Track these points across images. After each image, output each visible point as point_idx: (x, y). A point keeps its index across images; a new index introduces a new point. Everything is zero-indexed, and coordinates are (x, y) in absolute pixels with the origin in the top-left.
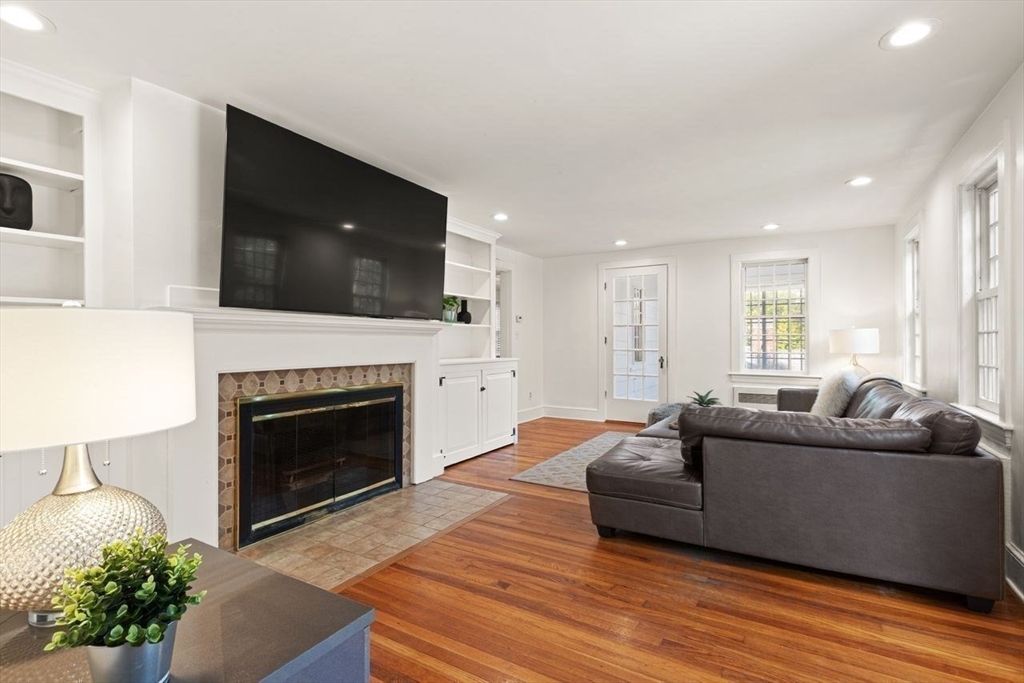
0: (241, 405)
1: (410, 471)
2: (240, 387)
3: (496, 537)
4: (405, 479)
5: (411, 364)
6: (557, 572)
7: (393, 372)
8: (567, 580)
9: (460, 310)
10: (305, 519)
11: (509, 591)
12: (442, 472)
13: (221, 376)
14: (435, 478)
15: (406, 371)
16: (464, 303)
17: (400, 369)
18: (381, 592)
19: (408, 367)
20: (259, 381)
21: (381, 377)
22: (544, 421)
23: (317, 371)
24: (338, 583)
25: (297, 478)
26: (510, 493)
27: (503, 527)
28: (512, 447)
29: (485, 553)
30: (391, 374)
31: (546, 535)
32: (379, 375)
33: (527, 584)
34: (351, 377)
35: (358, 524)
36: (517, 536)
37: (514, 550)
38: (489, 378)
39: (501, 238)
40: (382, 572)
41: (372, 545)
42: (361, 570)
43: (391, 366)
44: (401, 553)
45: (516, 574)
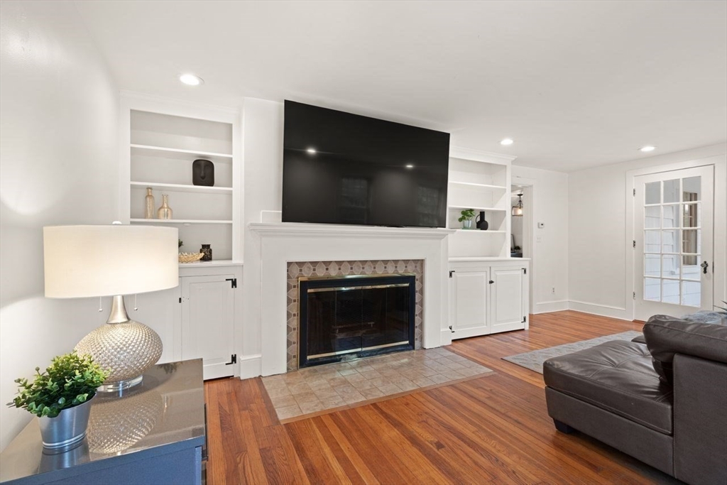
0: (301, 282)
1: (422, 338)
2: (301, 270)
3: (460, 404)
4: (417, 344)
5: (423, 260)
6: (493, 450)
7: (408, 265)
8: (497, 461)
9: (479, 219)
10: (341, 359)
11: (440, 452)
12: (450, 343)
13: (289, 264)
14: (444, 347)
15: (418, 265)
16: (482, 214)
17: (414, 265)
18: (353, 422)
19: (420, 263)
20: (312, 268)
21: (398, 269)
22: (568, 314)
23: (350, 262)
24: (334, 406)
25: (341, 331)
26: (495, 370)
27: (471, 397)
28: (522, 332)
29: (443, 414)
30: (406, 267)
31: (503, 414)
32: (396, 267)
33: (459, 452)
34: (375, 268)
35: (372, 369)
36: (478, 408)
37: (467, 419)
38: (498, 274)
39: (516, 159)
40: (363, 407)
41: (371, 386)
42: (351, 402)
43: (406, 261)
44: (383, 397)
45: (455, 439)
